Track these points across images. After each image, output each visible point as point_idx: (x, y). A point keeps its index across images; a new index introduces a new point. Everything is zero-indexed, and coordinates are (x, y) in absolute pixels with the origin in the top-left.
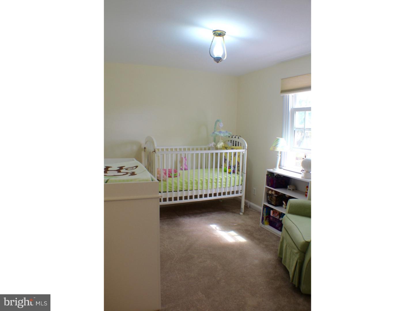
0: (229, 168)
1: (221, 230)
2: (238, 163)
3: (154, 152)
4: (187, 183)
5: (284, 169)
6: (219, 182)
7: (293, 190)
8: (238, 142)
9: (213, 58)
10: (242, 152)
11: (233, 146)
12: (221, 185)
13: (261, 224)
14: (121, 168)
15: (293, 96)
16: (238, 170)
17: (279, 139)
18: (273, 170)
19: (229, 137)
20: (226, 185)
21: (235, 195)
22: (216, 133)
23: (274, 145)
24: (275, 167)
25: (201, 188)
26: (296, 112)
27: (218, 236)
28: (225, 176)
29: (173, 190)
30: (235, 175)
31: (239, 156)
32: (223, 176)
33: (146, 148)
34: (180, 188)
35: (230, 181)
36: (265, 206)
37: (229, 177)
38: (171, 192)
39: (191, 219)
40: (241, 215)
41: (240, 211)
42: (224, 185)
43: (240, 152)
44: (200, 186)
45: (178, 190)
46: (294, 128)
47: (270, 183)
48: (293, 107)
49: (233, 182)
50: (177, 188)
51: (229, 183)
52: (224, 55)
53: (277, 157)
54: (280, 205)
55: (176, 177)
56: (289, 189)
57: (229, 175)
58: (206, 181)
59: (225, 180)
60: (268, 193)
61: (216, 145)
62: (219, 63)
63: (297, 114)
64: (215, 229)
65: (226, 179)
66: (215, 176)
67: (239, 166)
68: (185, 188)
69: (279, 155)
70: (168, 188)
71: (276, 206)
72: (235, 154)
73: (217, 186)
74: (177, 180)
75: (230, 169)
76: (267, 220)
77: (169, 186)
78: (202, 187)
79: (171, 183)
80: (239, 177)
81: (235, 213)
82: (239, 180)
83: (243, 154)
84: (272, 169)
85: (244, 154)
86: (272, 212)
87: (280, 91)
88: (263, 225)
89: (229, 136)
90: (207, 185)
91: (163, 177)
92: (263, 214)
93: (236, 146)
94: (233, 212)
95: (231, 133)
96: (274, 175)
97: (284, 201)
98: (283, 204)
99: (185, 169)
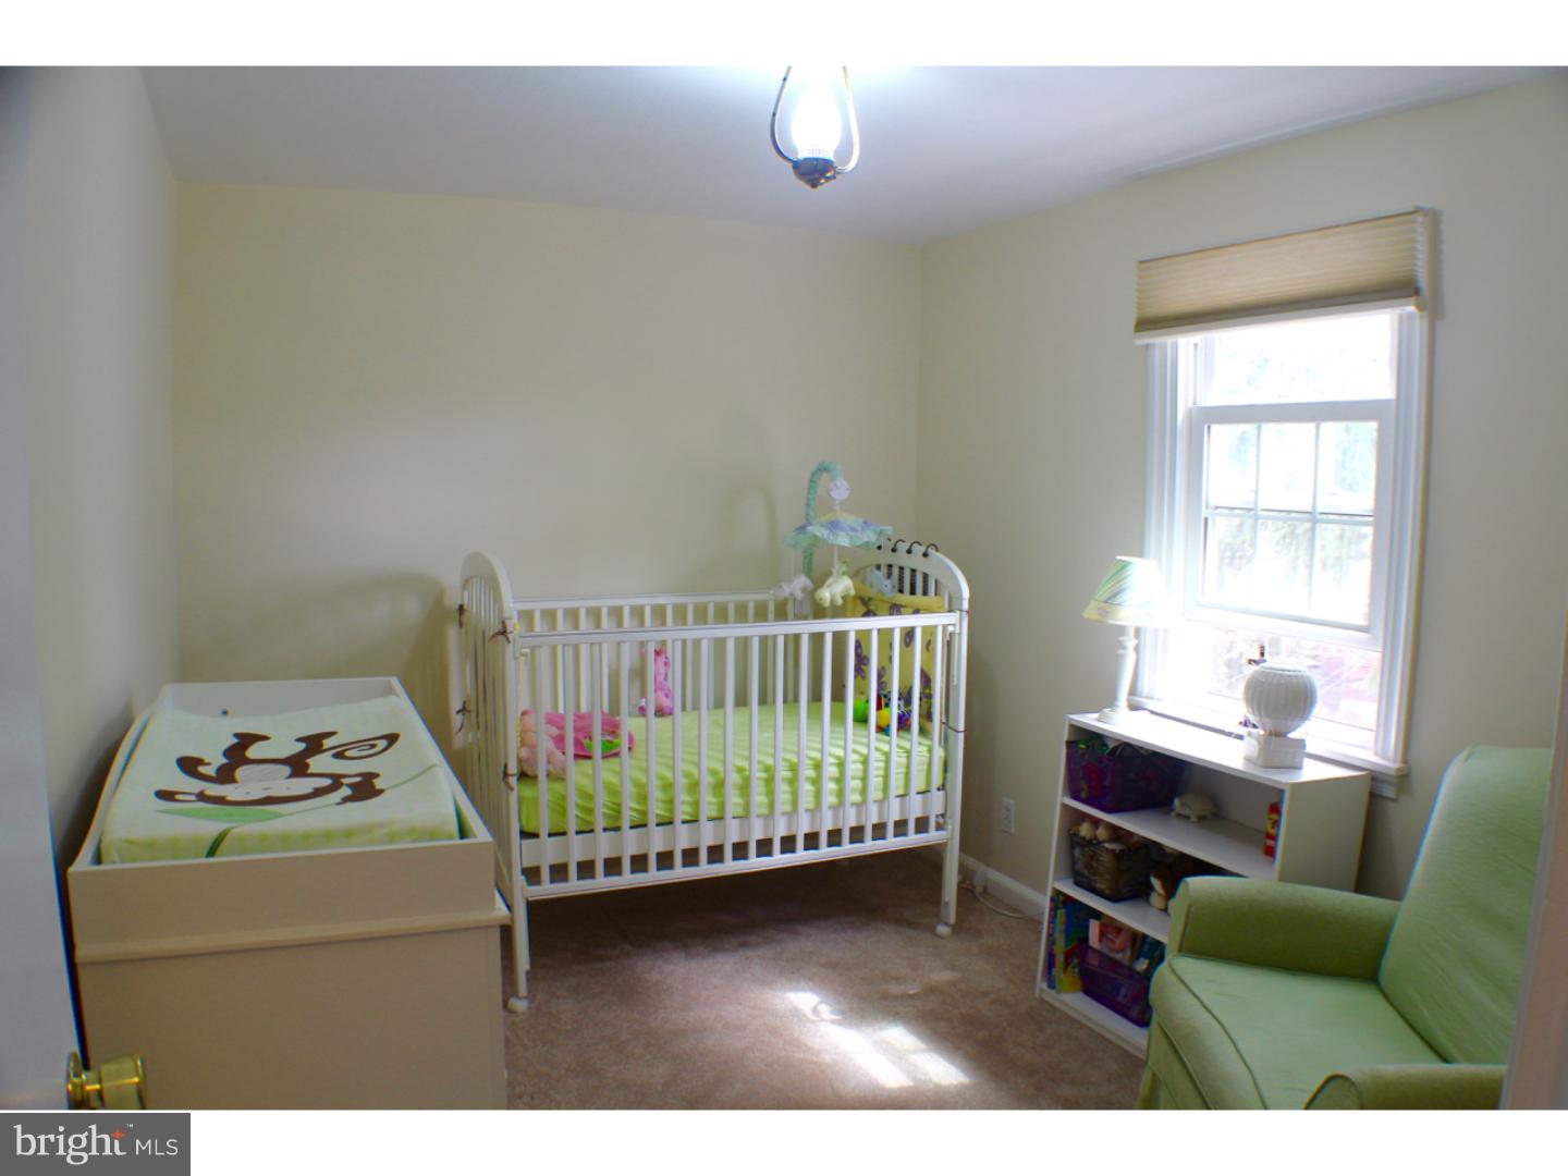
0: (879, 707)
1: (840, 1023)
2: (927, 680)
3: (500, 638)
4: (668, 787)
5: (1153, 712)
6: (831, 779)
7: (1201, 819)
8: (925, 577)
9: (790, 165)
10: (945, 627)
11: (901, 591)
12: (841, 793)
13: (1041, 985)
14: (314, 744)
15: (1196, 345)
16: (925, 711)
17: (1125, 565)
18: (1098, 720)
19: (879, 548)
20: (864, 791)
21: (912, 840)
22: (816, 530)
23: (1102, 594)
24: (1107, 701)
25: (740, 811)
26: (1215, 427)
27: (828, 1058)
28: (862, 744)
29: (600, 823)
30: (910, 740)
31: (929, 643)
32: (851, 746)
33: (465, 607)
34: (634, 814)
35: (887, 769)
36: (1061, 901)
37: (877, 749)
38: (592, 831)
39: (693, 964)
40: (941, 937)
41: (937, 915)
42: (853, 790)
43: (936, 627)
44: (734, 800)
45: (626, 824)
46: (1204, 504)
47: (1083, 785)
48: (1195, 403)
49: (902, 776)
50: (619, 812)
51: (880, 780)
52: (845, 150)
53: (1121, 652)
54: (1136, 892)
55: (617, 755)
56: (1179, 815)
57: (877, 739)
58: (764, 775)
59: (860, 766)
60: (1076, 835)
61: (814, 591)
62: (820, 188)
63: (1221, 438)
64: (812, 1017)
65: (865, 761)
66: (809, 748)
67: (927, 696)
68: (662, 813)
69: (1131, 643)
70: (573, 812)
71: (1114, 898)
72: (909, 635)
73: (818, 795)
74: (620, 774)
75: (885, 711)
76: (1069, 969)
77: (577, 805)
78: (747, 807)
79: (591, 792)
80: (930, 750)
81: (911, 924)
82: (930, 764)
83: (948, 638)
84: (1096, 716)
85: (951, 634)
86: (1094, 927)
87: (1133, 322)
88: (1053, 992)
89: (878, 544)
90: (771, 793)
91: (549, 762)
92: (1050, 935)
93: (913, 592)
94: (901, 922)
95: (889, 530)
96: (1106, 745)
97: (1155, 876)
98: (1151, 888)
99: (661, 712)
